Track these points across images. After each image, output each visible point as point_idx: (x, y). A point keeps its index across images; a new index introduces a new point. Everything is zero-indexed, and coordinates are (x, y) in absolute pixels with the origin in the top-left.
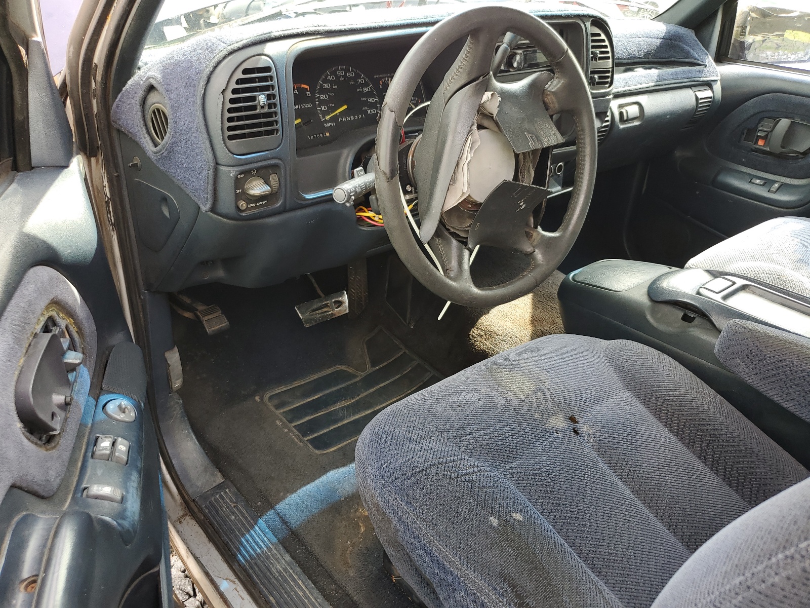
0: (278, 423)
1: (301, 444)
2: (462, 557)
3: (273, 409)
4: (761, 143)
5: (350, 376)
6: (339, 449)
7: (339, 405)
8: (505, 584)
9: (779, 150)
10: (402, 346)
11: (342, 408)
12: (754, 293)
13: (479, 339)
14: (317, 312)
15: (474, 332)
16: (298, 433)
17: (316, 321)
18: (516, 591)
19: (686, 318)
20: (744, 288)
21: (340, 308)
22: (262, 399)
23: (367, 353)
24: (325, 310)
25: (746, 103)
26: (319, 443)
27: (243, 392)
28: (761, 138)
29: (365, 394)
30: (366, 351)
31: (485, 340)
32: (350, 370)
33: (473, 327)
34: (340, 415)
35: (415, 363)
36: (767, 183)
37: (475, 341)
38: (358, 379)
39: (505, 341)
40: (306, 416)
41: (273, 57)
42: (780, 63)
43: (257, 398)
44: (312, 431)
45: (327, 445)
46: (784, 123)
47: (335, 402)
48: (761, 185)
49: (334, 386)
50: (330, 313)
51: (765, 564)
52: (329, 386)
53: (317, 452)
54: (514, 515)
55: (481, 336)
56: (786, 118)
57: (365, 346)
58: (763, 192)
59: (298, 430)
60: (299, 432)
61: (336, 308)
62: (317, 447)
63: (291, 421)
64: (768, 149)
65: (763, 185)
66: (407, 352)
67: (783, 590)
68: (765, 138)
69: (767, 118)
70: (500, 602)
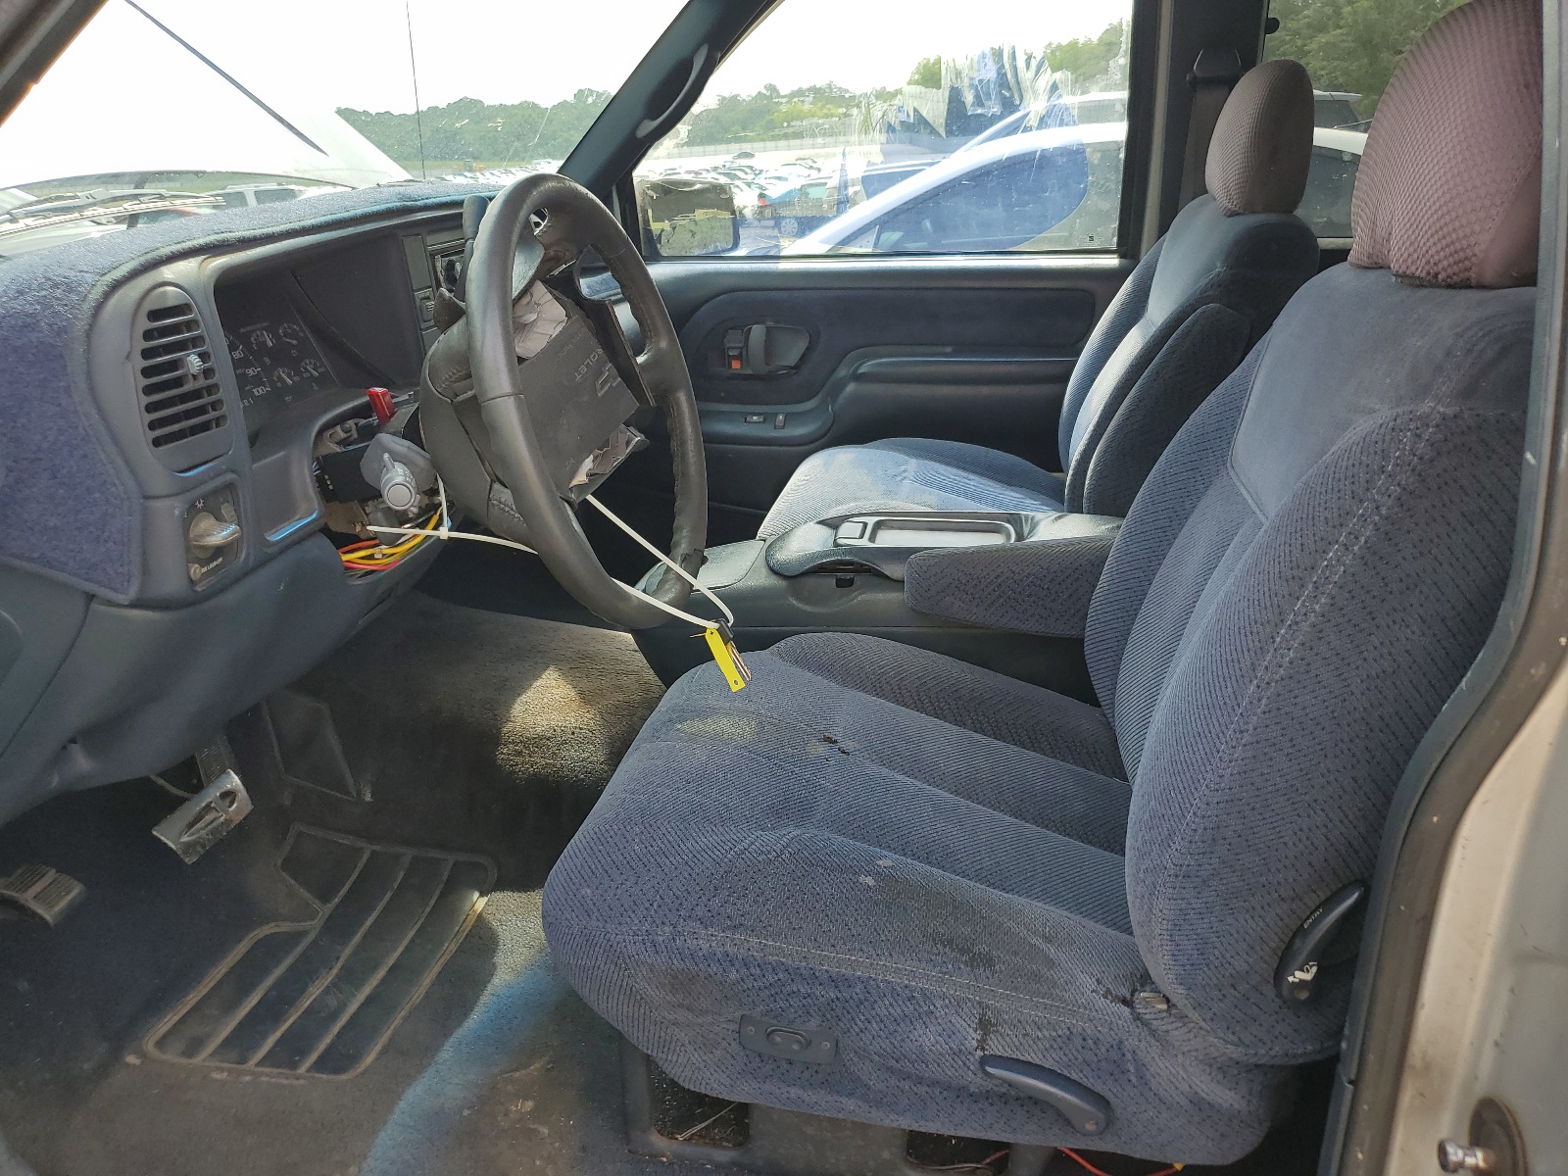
0: (216, 1076)
1: (302, 1082)
2: (864, 948)
3: (184, 1061)
4: (736, 365)
5: (295, 937)
6: (384, 1051)
7: (314, 991)
8: (938, 946)
9: (764, 370)
10: (360, 843)
11: (327, 991)
12: (892, 528)
13: (519, 760)
14: (198, 825)
15: (504, 751)
16: (276, 1071)
17: (204, 847)
18: (957, 946)
19: (840, 583)
20: (878, 526)
21: (235, 805)
22: (143, 1055)
23: (297, 886)
24: (208, 818)
25: (698, 313)
26: (335, 1061)
27: (86, 1066)
28: (735, 357)
29: (347, 951)
30: (293, 882)
31: (531, 757)
32: (285, 927)
33: (498, 744)
34: (332, 1003)
35: (406, 860)
36: (768, 418)
37: (512, 766)
38: (312, 936)
39: (566, 743)
40: (264, 1037)
41: (186, 286)
42: (724, 251)
43: (132, 1059)
44: (303, 1053)
45: (353, 1059)
46: (757, 332)
47: (303, 990)
48: (759, 422)
49: (276, 966)
50: (222, 819)
51: (1272, 651)
52: (265, 971)
53: (344, 1077)
54: (880, 862)
55: (519, 753)
56: (758, 323)
57: (284, 875)
58: (768, 432)
59: (273, 1066)
60: (278, 1068)
61: (230, 807)
62: (338, 1070)
63: (243, 1061)
64: (750, 372)
65: (764, 421)
66: (375, 847)
67: (1302, 659)
68: (739, 357)
69: (731, 329)
70: (945, 973)
